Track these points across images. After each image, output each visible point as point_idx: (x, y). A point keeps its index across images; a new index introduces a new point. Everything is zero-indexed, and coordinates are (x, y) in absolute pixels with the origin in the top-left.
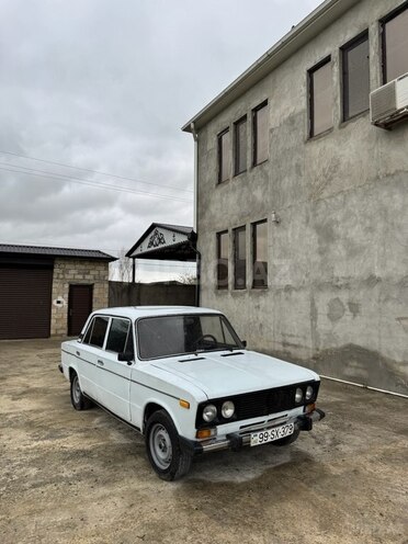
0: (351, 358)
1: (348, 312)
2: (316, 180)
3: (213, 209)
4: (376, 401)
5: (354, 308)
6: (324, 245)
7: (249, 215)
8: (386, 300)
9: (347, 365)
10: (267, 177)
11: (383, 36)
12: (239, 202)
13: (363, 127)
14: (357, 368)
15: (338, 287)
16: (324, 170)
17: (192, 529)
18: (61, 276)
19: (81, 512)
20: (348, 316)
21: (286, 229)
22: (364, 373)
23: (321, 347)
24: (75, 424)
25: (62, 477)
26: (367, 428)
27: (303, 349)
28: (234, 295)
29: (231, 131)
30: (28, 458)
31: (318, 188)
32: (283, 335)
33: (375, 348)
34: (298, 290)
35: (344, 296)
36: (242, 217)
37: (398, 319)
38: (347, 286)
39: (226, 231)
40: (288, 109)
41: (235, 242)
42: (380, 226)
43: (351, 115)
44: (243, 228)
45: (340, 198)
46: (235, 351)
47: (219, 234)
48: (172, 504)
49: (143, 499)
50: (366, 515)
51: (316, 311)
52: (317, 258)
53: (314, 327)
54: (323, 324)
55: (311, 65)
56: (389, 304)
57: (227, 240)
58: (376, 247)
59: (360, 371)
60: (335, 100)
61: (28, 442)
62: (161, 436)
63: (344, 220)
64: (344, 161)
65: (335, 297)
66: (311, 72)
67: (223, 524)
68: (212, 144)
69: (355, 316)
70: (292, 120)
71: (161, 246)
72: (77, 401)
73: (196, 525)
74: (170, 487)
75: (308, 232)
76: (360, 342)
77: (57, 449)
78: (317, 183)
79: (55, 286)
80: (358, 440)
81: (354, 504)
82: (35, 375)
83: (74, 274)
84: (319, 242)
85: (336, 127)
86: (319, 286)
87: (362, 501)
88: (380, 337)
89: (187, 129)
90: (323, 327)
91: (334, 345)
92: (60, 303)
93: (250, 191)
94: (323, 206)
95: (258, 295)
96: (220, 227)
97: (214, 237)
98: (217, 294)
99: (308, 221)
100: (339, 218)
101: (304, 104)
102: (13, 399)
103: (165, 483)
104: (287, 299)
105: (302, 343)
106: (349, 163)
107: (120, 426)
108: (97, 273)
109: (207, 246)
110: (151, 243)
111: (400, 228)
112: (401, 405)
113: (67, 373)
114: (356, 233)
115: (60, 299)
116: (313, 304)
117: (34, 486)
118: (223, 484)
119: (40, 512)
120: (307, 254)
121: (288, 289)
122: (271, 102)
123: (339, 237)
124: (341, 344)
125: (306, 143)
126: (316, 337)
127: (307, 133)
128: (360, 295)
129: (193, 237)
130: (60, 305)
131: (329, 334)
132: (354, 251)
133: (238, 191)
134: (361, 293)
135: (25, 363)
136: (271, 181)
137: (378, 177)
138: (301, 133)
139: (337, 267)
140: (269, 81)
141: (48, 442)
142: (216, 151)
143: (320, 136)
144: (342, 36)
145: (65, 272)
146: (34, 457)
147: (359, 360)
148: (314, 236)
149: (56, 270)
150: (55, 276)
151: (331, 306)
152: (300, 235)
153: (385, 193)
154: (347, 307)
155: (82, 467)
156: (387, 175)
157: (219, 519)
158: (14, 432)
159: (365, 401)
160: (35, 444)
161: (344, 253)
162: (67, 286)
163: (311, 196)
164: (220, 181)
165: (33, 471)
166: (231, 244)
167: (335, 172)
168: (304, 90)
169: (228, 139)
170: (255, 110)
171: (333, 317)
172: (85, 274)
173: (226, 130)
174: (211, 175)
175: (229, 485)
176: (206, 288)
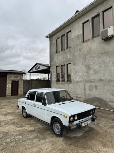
0: (95, 100)
1: (94, 89)
2: (85, 53)
3: (55, 60)
4: (103, 112)
5: (96, 87)
6: (87, 70)
7: (66, 62)
8: (105, 85)
9: (94, 102)
10: (71, 52)
11: (103, 16)
12: (63, 58)
13: (98, 40)
14: (97, 103)
15: (92, 82)
16: (87, 50)
17: (72, 150)
18: (9, 78)
19: (40, 148)
20: (94, 90)
21: (77, 66)
22: (99, 105)
23: (87, 98)
24: (26, 122)
25: (30, 138)
26: (104, 119)
27: (82, 98)
28: (62, 84)
29: (60, 38)
30: (17, 133)
31: (86, 55)
32: (76, 94)
33: (102, 98)
34: (80, 82)
35: (93, 84)
36: (64, 62)
37: (108, 90)
38: (94, 82)
39: (59, 66)
40: (77, 33)
41: (62, 69)
42: (103, 66)
43: (95, 36)
44: (64, 65)
45: (92, 58)
46: (72, 101)
47: (57, 67)
48: (63, 144)
49: (55, 143)
50: (113, 143)
51: (85, 88)
52: (85, 74)
53: (85, 92)
54: (87, 91)
55: (84, 22)
56: (106, 86)
57: (59, 68)
58: (102, 71)
59: (98, 104)
60: (90, 32)
61: (15, 129)
62: (57, 125)
63: (93, 64)
64: (93, 48)
65: (91, 84)
66: (83, 24)
67: (79, 148)
68: (54, 41)
69: (96, 89)
70: (78, 36)
71: (39, 70)
72: (25, 116)
73: (72, 149)
74: (61, 139)
75: (83, 67)
76: (98, 96)
77: (24, 130)
78: (86, 54)
79: (8, 81)
80: (103, 123)
81: (109, 140)
82: (7, 108)
83: (13, 78)
84: (86, 70)
85: (91, 39)
86: (86, 82)
87: (110, 139)
88: (103, 95)
89: (47, 37)
90: (87, 92)
91: (91, 97)
92: (9, 86)
93: (66, 55)
94: (87, 60)
95: (69, 84)
96: (57, 65)
97: (55, 67)
98: (56, 83)
99: (83, 64)
100: (92, 63)
101: (81, 32)
102: (4, 116)
103: (59, 138)
104: (77, 85)
105: (82, 97)
106: (94, 49)
107: (39, 122)
108: (20, 77)
109: (53, 70)
110: (36, 69)
111: (108, 66)
112: (110, 113)
113: (20, 108)
114: (96, 67)
115: (9, 85)
116: (84, 86)
117: (23, 141)
118: (74, 137)
119: (28, 148)
120: (83, 73)
121: (77, 82)
122: (72, 31)
123: (92, 68)
124: (92, 97)
125: (82, 43)
126: (85, 95)
127: (82, 40)
128: (98, 84)
129: (49, 67)
130: (9, 87)
131: (89, 94)
132: (96, 72)
133: (63, 55)
134: (98, 83)
135: (2, 105)
136: (72, 53)
137: (102, 53)
138: (81, 40)
139: (91, 76)
140: (71, 25)
141: (21, 128)
142: (56, 44)
143: (86, 41)
144: (92, 15)
145: (10, 77)
146: (19, 133)
147: (97, 101)
148: (85, 68)
149: (8, 77)
150: (7, 78)
151: (89, 87)
152: (81, 68)
153: (104, 57)
154: (94, 87)
155: (34, 135)
156: (105, 53)
157: (77, 147)
158: (10, 126)
159: (101, 112)
160: (17, 129)
161: (93, 73)
162: (11, 81)
163: (84, 57)
164: (57, 52)
165: (21, 137)
166: (61, 70)
167: (90, 51)
168: (82, 28)
169: (59, 40)
170: (67, 33)
171: (90, 90)
172: (16, 78)
173: (59, 38)
174: (54, 50)
175: (76, 137)
176: (53, 82)
